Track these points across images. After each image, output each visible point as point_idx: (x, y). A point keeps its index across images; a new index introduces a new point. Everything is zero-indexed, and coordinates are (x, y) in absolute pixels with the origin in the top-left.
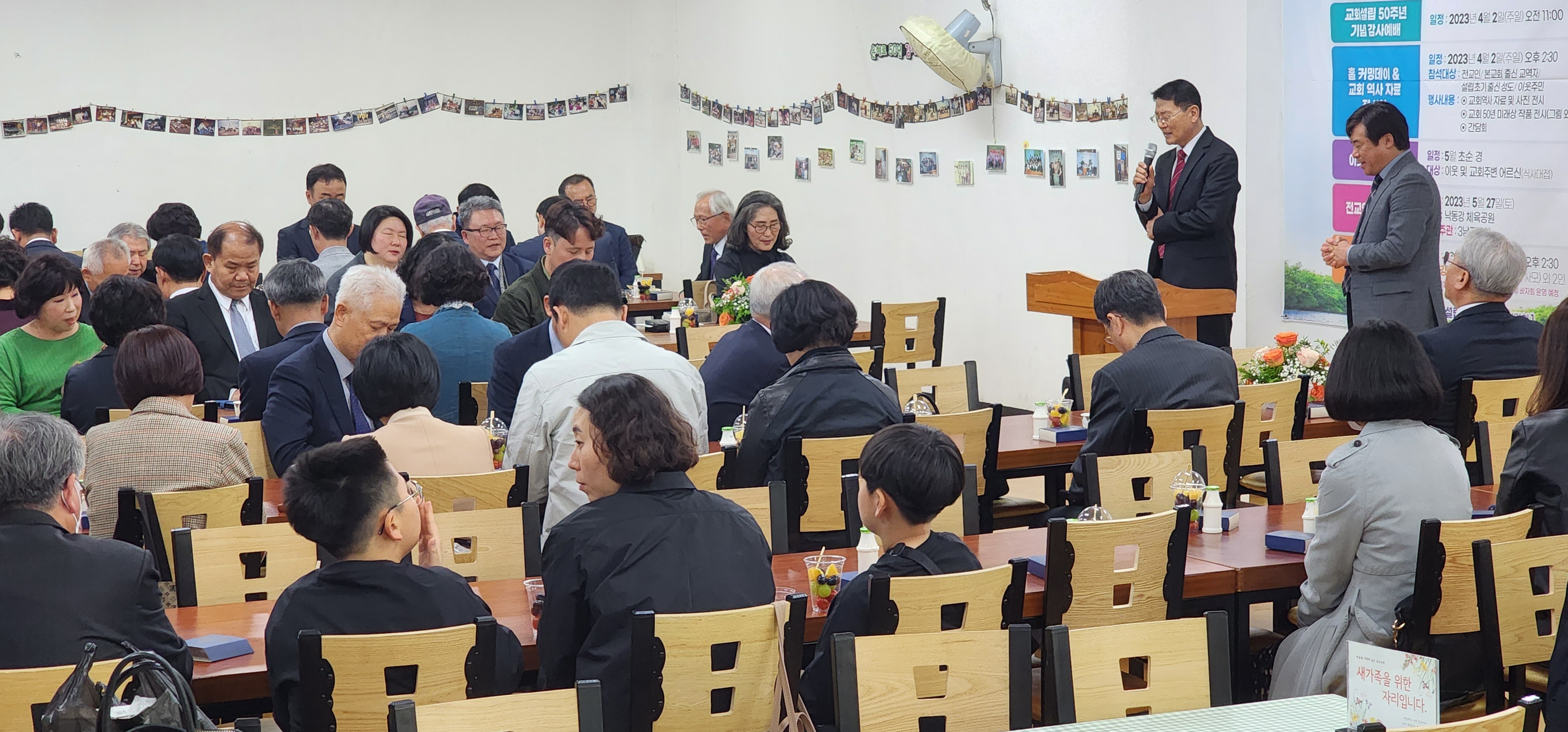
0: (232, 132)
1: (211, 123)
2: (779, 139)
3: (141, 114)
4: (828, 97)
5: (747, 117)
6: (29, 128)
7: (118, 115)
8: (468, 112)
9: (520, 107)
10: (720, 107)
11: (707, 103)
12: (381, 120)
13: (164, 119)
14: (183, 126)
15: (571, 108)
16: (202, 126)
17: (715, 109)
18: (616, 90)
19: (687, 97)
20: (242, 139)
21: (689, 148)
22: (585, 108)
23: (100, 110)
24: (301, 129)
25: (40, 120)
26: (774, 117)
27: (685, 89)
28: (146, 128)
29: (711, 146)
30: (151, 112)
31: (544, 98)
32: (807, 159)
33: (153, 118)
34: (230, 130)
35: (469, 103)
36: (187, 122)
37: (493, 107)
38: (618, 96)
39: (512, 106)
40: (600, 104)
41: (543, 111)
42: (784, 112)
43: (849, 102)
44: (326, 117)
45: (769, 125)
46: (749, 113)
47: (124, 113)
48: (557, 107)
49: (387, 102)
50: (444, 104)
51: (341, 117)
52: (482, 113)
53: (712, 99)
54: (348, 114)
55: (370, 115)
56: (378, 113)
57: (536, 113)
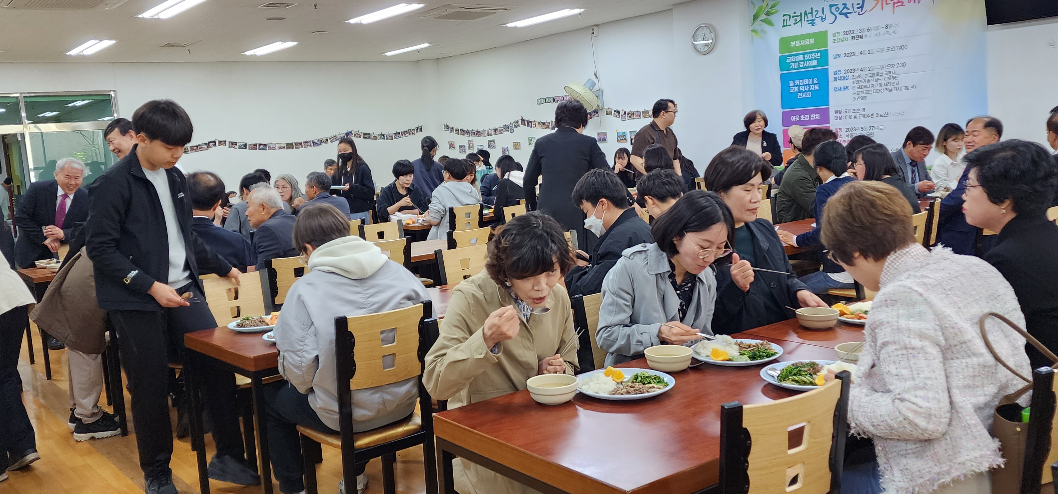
0: (274, 148)
1: (265, 145)
2: (493, 141)
3: (237, 143)
4: (517, 122)
6: (191, 150)
7: (227, 143)
8: (364, 138)
9: (384, 135)
11: (457, 130)
13: (246, 144)
14: (254, 147)
15: (402, 135)
16: (262, 146)
17: (463, 132)
18: (418, 128)
19: (448, 129)
20: (278, 151)
21: (449, 148)
22: (407, 135)
23: (220, 142)
24: (301, 146)
25: (195, 146)
26: (490, 132)
27: (447, 127)
28: (239, 148)
29: (461, 147)
30: (241, 141)
31: (392, 132)
32: (508, 147)
33: (242, 144)
34: (273, 148)
35: (364, 134)
36: (256, 145)
37: (373, 135)
38: (419, 130)
39: (380, 135)
40: (413, 133)
41: (392, 137)
42: (495, 130)
43: (528, 123)
44: (310, 141)
45: (488, 135)
46: (479, 132)
47: (229, 142)
48: (397, 134)
49: (333, 134)
51: (316, 141)
52: (370, 138)
53: (460, 128)
54: (319, 140)
55: (327, 140)
56: (330, 139)
57: (390, 137)
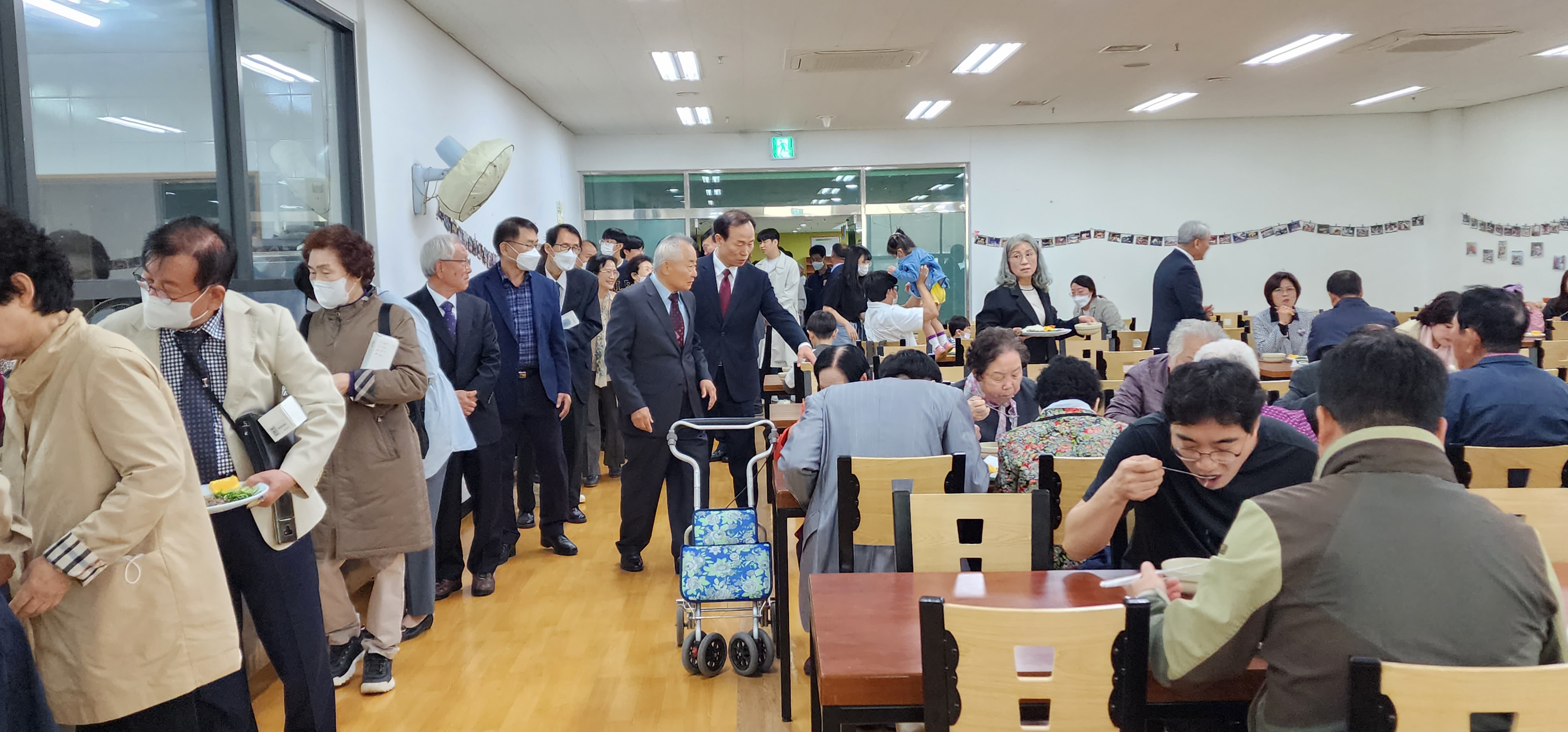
1: (1160, 239)
2: (1540, 244)
3: (1119, 234)
5: (1514, 231)
6: (1056, 242)
7: (1107, 234)
8: (1319, 232)
9: (1353, 229)
10: (1493, 226)
11: (1483, 224)
12: (1264, 237)
13: (1132, 236)
14: (1144, 240)
15: (1386, 229)
16: (1155, 240)
17: (1490, 227)
18: (1416, 218)
19: (1468, 221)
21: (1467, 254)
22: (1396, 229)
23: (1096, 232)
25: (1062, 237)
26: (1536, 229)
27: (1466, 218)
28: (1122, 242)
29: (1485, 252)
30: (1126, 232)
31: (1370, 223)
32: (1564, 257)
33: (1127, 236)
35: (1320, 226)
36: (1146, 238)
37: (1335, 229)
38: (1418, 222)
39: (1348, 228)
40: (1406, 227)
41: (1368, 231)
42: (1545, 226)
44: (1229, 235)
45: (1533, 235)
46: (1517, 228)
47: (1110, 234)
48: (1377, 228)
49: (1268, 226)
50: (1304, 227)
51: (1239, 235)
52: (1328, 232)
53: (1487, 221)
54: (1244, 233)
55: (1257, 234)
56: (1262, 232)
57: (1363, 233)
